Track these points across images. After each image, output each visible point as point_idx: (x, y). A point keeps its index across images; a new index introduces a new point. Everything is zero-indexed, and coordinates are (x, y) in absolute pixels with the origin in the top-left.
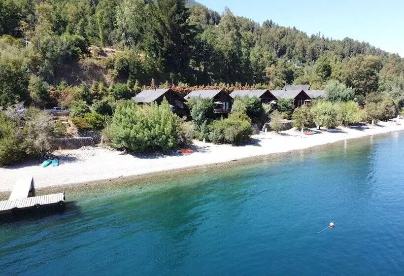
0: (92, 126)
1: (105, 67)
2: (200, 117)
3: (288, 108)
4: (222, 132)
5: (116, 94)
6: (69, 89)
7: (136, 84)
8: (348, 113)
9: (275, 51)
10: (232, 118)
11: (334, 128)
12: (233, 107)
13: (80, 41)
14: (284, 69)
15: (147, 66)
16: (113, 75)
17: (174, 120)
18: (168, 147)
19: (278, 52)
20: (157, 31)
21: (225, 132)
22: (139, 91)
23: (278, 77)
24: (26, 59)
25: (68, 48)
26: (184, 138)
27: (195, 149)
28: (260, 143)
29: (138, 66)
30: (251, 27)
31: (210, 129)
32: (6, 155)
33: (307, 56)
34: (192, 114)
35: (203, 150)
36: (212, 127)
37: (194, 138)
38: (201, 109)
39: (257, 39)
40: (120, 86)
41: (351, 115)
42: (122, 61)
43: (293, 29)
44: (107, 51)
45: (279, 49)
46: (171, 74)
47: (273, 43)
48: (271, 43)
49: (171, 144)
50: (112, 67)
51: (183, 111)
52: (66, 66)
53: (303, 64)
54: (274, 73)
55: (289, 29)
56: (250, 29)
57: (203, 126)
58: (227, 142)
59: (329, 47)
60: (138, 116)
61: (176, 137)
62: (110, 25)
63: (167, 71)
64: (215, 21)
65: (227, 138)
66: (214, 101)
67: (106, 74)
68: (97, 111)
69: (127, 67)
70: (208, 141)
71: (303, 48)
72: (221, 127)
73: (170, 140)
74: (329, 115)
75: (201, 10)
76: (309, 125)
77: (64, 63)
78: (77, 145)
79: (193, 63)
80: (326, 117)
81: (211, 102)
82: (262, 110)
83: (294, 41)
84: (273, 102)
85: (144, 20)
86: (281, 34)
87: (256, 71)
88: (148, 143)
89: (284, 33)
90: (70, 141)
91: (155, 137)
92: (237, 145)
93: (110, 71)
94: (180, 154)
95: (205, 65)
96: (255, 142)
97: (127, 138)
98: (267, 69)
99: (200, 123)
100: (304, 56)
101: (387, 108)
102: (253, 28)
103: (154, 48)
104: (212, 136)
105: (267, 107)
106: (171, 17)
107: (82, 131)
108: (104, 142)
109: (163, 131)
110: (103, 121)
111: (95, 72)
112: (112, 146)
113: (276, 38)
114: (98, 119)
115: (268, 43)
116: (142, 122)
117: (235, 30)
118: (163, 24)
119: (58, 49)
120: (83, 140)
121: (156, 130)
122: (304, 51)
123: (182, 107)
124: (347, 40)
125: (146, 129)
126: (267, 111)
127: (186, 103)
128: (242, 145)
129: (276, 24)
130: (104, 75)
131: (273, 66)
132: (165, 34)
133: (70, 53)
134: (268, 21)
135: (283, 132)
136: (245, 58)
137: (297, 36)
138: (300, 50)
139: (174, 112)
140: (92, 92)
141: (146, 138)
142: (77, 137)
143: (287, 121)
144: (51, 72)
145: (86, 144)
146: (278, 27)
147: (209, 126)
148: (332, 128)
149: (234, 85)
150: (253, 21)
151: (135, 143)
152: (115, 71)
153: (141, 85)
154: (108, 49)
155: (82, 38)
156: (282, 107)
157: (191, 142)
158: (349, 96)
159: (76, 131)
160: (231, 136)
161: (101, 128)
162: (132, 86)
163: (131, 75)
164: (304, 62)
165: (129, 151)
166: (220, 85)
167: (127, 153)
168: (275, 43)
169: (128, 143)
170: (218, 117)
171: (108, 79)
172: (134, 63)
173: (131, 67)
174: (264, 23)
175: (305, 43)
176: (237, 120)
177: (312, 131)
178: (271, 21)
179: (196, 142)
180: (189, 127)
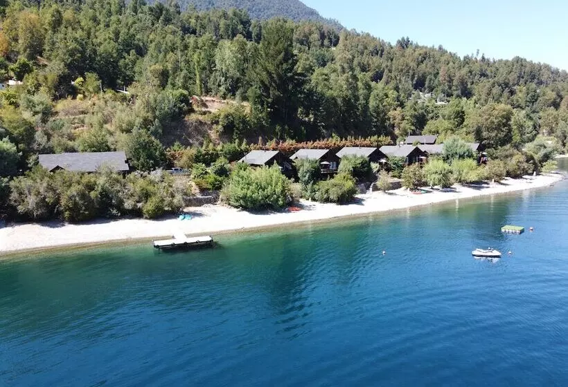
0: (211, 187)
1: (209, 123)
2: (307, 178)
3: (398, 167)
4: (327, 192)
5: (226, 153)
6: (183, 150)
7: (244, 143)
8: (465, 171)
9: (410, 82)
10: (337, 179)
11: (449, 187)
12: (341, 166)
13: (184, 96)
14: (413, 112)
15: (252, 120)
16: (218, 131)
17: (284, 182)
18: (278, 204)
19: (414, 82)
20: (262, 82)
21: (330, 192)
22: (247, 151)
23: (406, 122)
24: (138, 119)
25: (175, 106)
26: (292, 197)
27: (301, 207)
28: (363, 202)
29: (243, 120)
30: (379, 50)
31: (316, 189)
32: (154, 211)
33: (454, 88)
34: (299, 175)
35: (309, 208)
36: (318, 187)
37: (301, 197)
38: (308, 171)
39: (387, 66)
40: (229, 147)
41: (467, 173)
42: (227, 116)
43: (437, 49)
44: (207, 101)
45: (416, 78)
46: (278, 128)
47: (408, 72)
48: (405, 71)
49: (281, 203)
50: (217, 123)
51: (291, 172)
52: (173, 124)
53: (448, 98)
54: (400, 117)
55: (433, 49)
56: (377, 54)
57: (309, 186)
58: (332, 201)
59: (488, 72)
60: (253, 179)
61: (285, 196)
62: (207, 67)
63: (273, 124)
64: (331, 42)
65: (331, 197)
66: (320, 162)
67: (211, 130)
68: (215, 173)
69: (233, 122)
70: (314, 200)
71: (449, 76)
72: (327, 188)
73: (280, 199)
74: (440, 174)
75: (314, 28)
76: (418, 185)
77: (172, 121)
78: (200, 203)
79: (302, 112)
80: (437, 176)
81: (318, 163)
82: (370, 169)
83: (437, 66)
84: (383, 161)
85: (246, 60)
86: (420, 57)
87: (376, 118)
88: (262, 202)
89: (426, 55)
90: (194, 199)
91: (268, 197)
92: (341, 204)
93: (215, 126)
94: (289, 211)
95: (315, 115)
96: (358, 202)
97: (244, 198)
98: (391, 113)
99: (307, 183)
100: (450, 88)
101: (519, 164)
102: (382, 51)
103: (259, 100)
104: (317, 195)
105: (375, 166)
106: (278, 66)
107: (203, 190)
108: (222, 201)
109: (275, 191)
110: (221, 182)
111: (200, 128)
112: (229, 204)
113: (413, 65)
114: (216, 180)
115: (402, 70)
116: (257, 184)
117: (351, 73)
118: (269, 74)
119: (166, 107)
120: (205, 199)
121: (269, 191)
122: (451, 81)
123: (291, 168)
124: (518, 60)
125: (261, 190)
126: (375, 170)
127: (294, 164)
128: (345, 204)
129: (414, 42)
130: (209, 131)
131: (399, 109)
132: (271, 85)
133: (177, 110)
134: (403, 39)
135: (391, 191)
136: (363, 102)
137: (443, 59)
138: (445, 79)
139: (283, 174)
140: (204, 152)
141: (260, 198)
142: (199, 196)
143: (396, 180)
144: (160, 131)
145: (207, 203)
146: (417, 47)
147: (315, 186)
148: (447, 187)
149: (346, 139)
150: (383, 41)
151: (252, 202)
152: (220, 127)
153: (248, 144)
154: (207, 98)
155: (185, 92)
156: (392, 165)
157: (298, 201)
158: (467, 153)
159: (198, 191)
160: (335, 196)
161: (220, 188)
162: (240, 144)
163: (236, 131)
164: (450, 95)
165: (245, 208)
166: (330, 141)
167: (243, 210)
168: (411, 71)
169: (246, 201)
170: (324, 177)
171: (213, 135)
172: (240, 117)
173: (236, 122)
174: (399, 42)
175: (452, 70)
176: (342, 180)
177: (421, 190)
178: (408, 39)
179: (303, 201)
180: (296, 188)
